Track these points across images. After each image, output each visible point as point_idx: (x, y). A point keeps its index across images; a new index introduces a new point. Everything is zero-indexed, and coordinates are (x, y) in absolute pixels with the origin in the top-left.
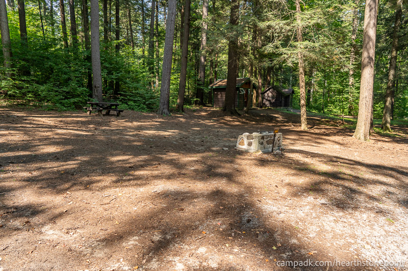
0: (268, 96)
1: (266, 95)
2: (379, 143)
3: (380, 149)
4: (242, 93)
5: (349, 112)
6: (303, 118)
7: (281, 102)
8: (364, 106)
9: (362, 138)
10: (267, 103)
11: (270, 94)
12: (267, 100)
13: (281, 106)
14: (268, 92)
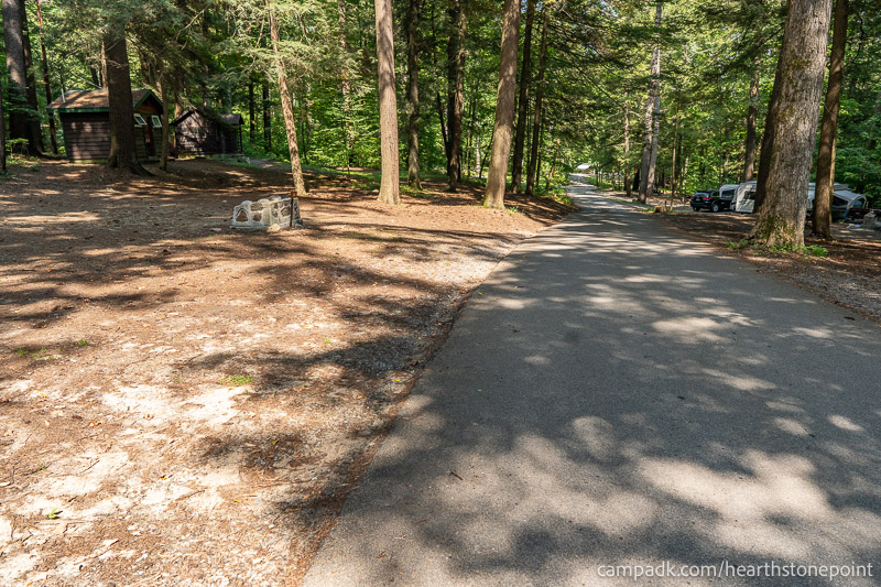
0: (190, 129)
1: (184, 125)
2: (413, 206)
3: (417, 214)
4: (140, 125)
5: (351, 161)
6: (298, 175)
7: (219, 143)
8: (388, 151)
9: (391, 200)
10: (187, 144)
11: (194, 125)
12: (189, 139)
13: (220, 152)
14: (188, 119)
